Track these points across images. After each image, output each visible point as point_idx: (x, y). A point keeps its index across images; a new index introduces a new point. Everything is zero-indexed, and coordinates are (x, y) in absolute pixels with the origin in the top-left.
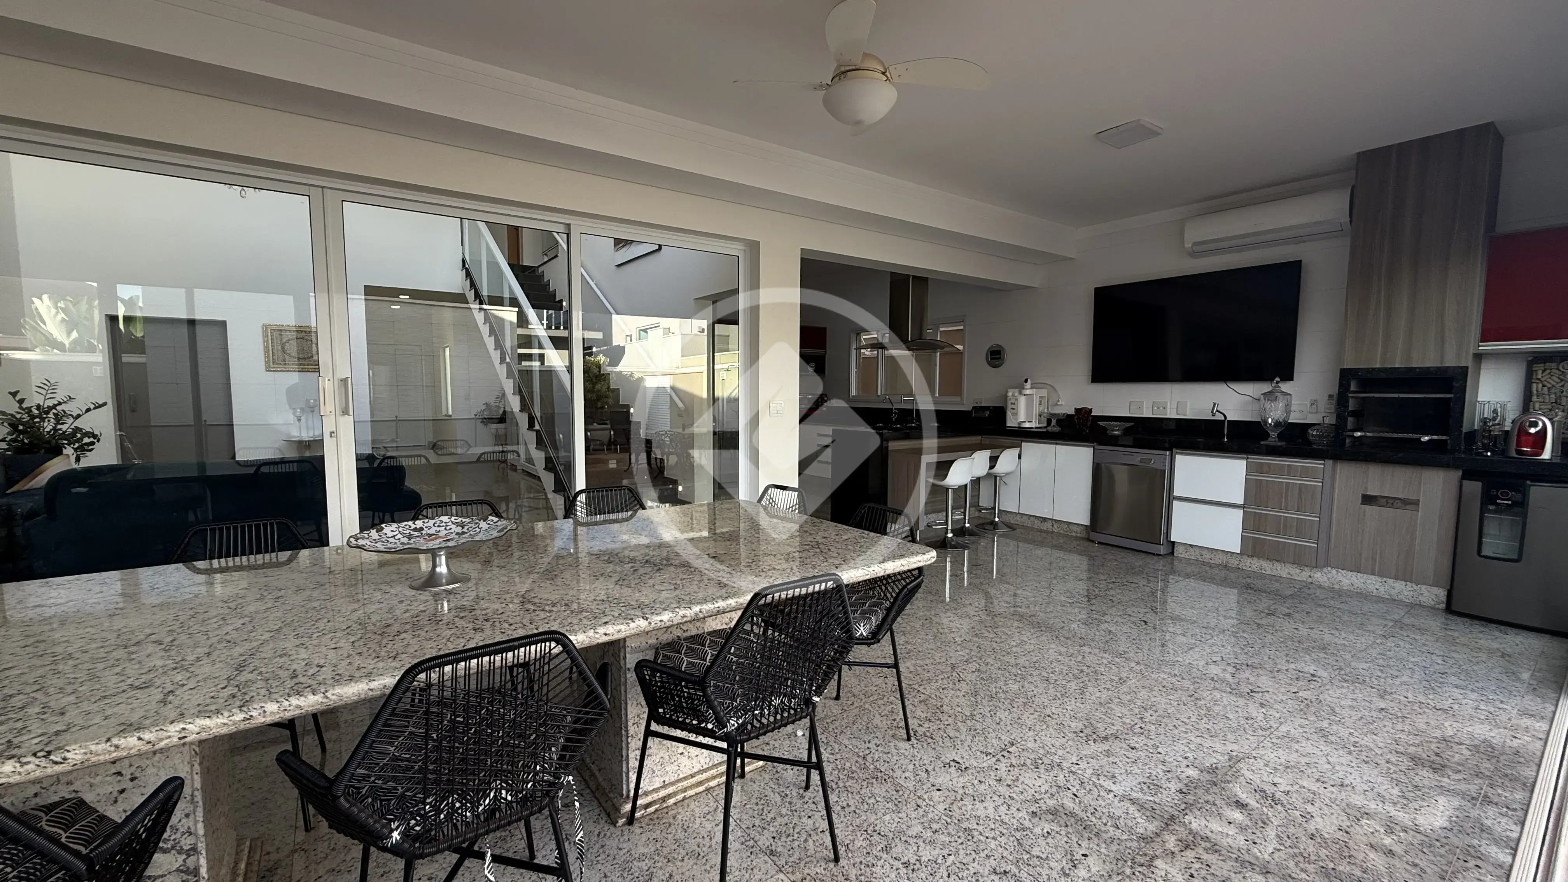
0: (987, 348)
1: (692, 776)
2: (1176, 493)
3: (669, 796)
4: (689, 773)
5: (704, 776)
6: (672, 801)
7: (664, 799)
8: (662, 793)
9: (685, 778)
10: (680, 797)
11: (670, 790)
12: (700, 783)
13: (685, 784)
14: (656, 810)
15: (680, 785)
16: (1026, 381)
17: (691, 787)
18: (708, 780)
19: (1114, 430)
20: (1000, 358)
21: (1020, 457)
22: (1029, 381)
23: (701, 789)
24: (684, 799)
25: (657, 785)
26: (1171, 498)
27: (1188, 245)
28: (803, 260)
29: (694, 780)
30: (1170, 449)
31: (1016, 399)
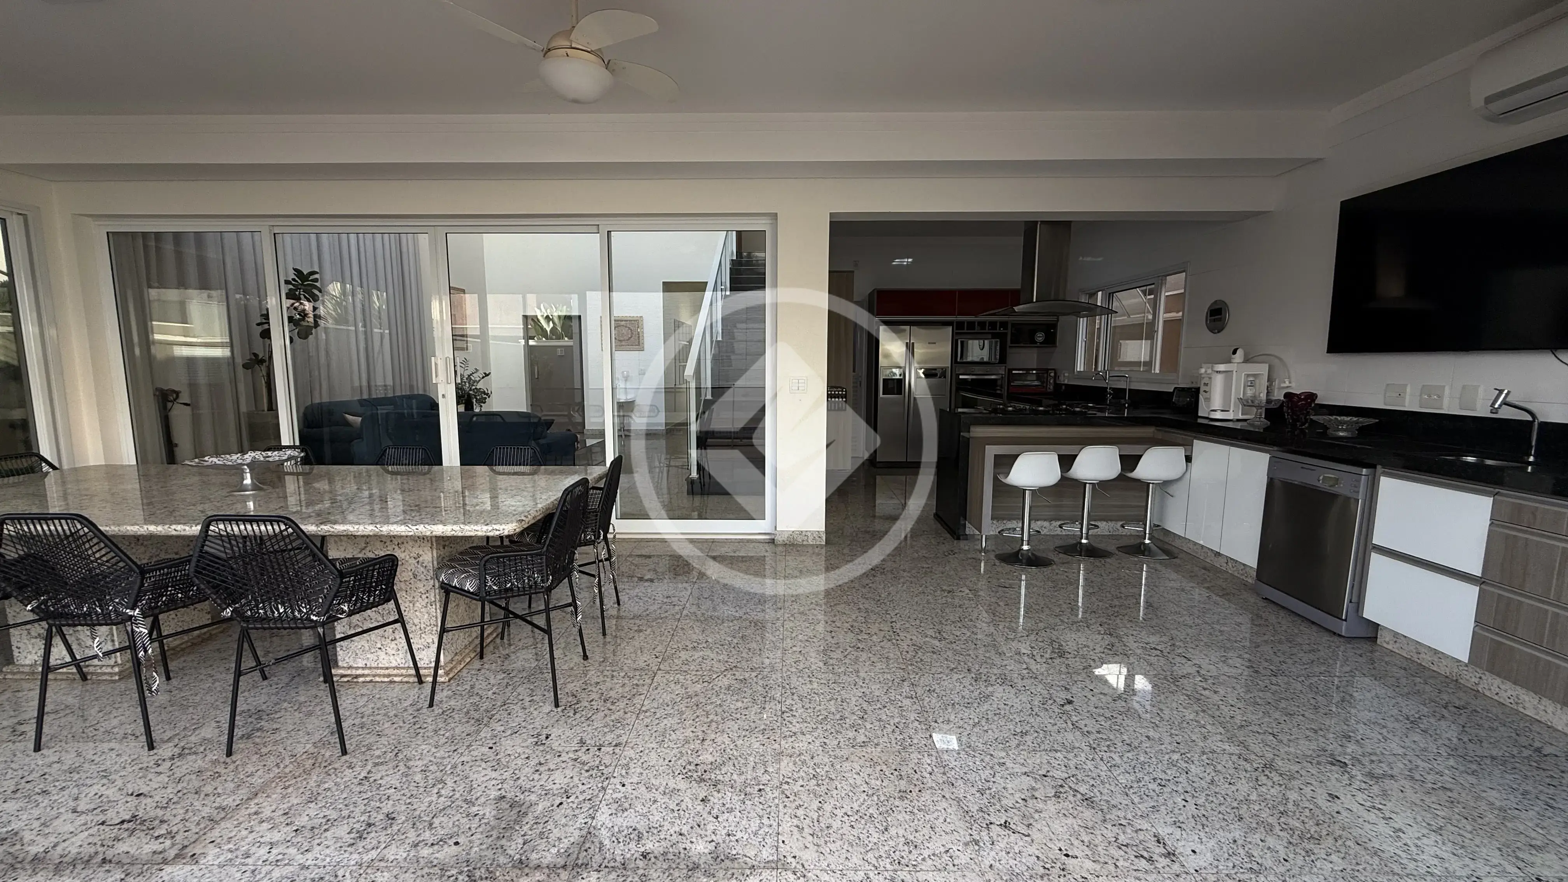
0: (1208, 307)
1: (387, 668)
2: (1378, 539)
3: (363, 675)
4: (387, 665)
5: (396, 672)
6: (361, 679)
7: (357, 676)
8: (360, 672)
9: (382, 668)
10: (368, 679)
11: (366, 672)
12: (389, 676)
13: (379, 672)
14: (348, 681)
15: (375, 672)
16: (1234, 352)
17: (379, 676)
18: (396, 676)
19: (1339, 430)
20: (1220, 320)
21: (1188, 459)
22: (1240, 352)
23: (386, 680)
24: (371, 681)
25: (360, 665)
26: (1368, 547)
27: (1477, 101)
28: (832, 224)
29: (387, 672)
30: (1372, 466)
31: (1210, 378)
